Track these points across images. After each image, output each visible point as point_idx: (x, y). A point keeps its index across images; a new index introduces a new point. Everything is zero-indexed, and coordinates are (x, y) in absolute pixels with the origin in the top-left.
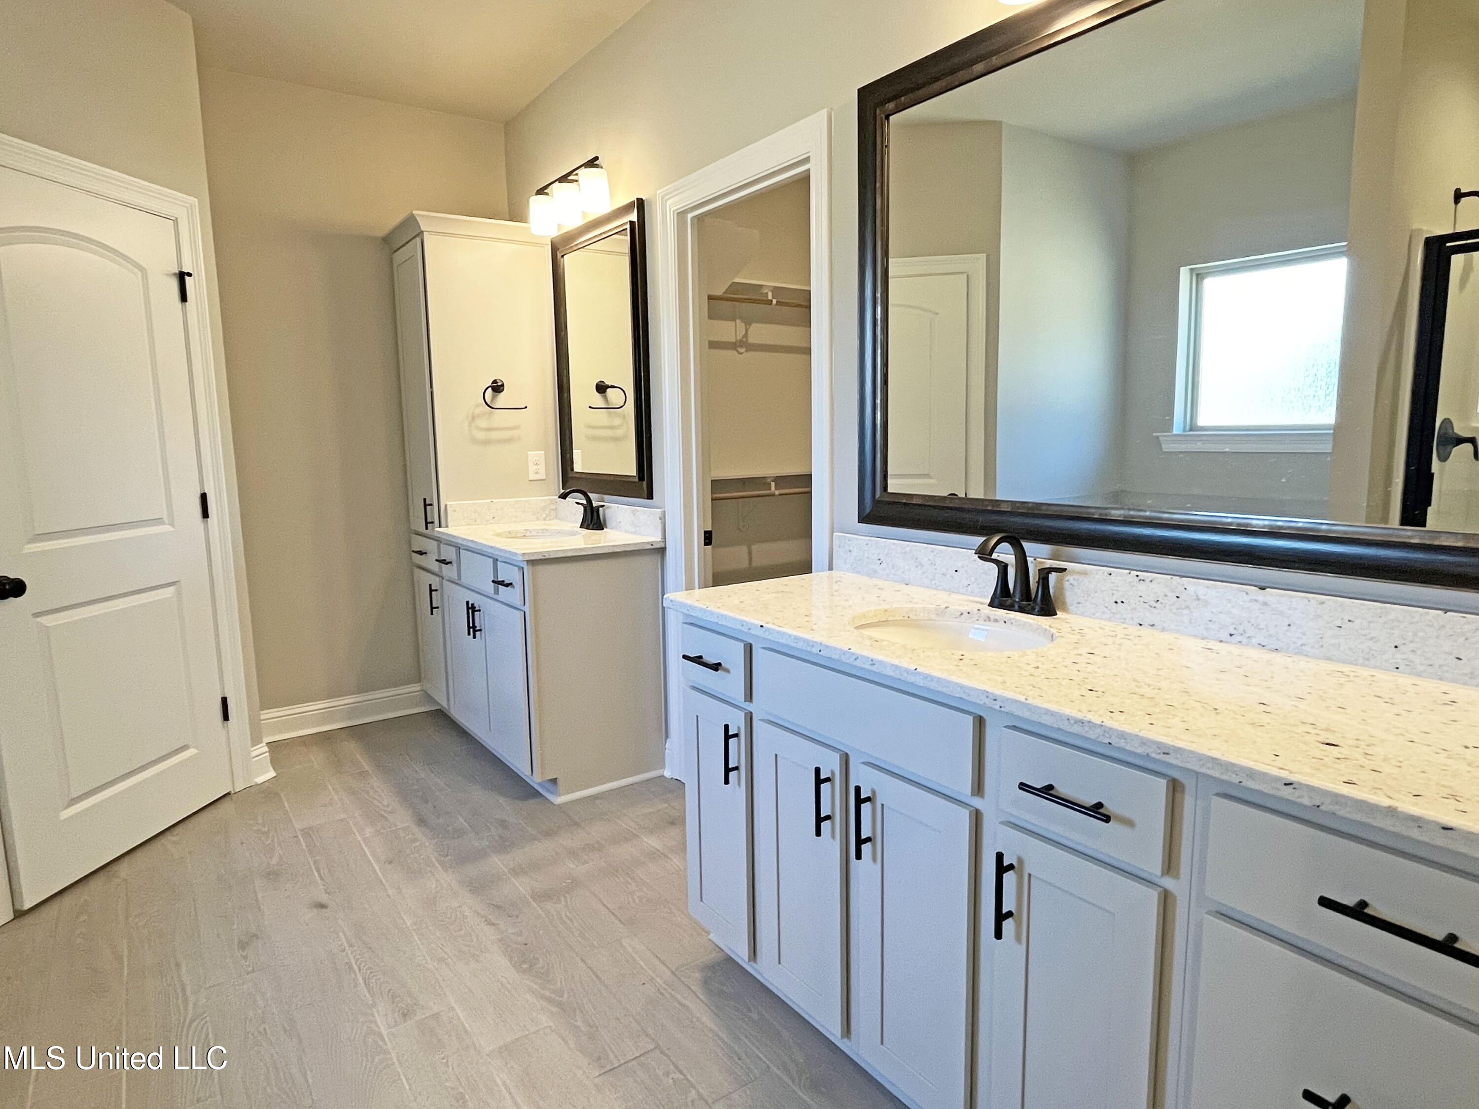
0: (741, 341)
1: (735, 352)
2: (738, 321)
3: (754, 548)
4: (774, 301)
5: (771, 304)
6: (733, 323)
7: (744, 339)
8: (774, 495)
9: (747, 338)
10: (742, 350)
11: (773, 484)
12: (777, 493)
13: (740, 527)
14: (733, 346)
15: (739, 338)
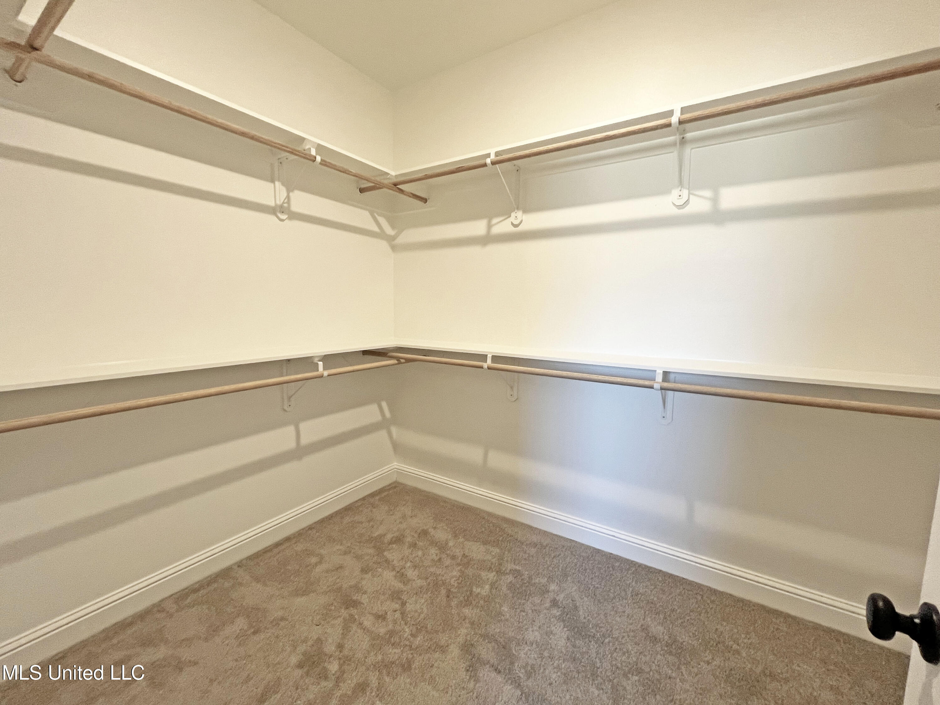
0: (281, 206)
1: (274, 218)
2: (277, 183)
3: (303, 426)
4: (319, 159)
5: (314, 161)
6: (272, 185)
7: (285, 205)
8: (321, 376)
9: (289, 202)
10: (284, 217)
11: (321, 364)
12: (326, 373)
13: (285, 408)
14: (273, 211)
15: (278, 203)
